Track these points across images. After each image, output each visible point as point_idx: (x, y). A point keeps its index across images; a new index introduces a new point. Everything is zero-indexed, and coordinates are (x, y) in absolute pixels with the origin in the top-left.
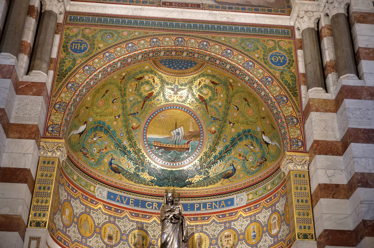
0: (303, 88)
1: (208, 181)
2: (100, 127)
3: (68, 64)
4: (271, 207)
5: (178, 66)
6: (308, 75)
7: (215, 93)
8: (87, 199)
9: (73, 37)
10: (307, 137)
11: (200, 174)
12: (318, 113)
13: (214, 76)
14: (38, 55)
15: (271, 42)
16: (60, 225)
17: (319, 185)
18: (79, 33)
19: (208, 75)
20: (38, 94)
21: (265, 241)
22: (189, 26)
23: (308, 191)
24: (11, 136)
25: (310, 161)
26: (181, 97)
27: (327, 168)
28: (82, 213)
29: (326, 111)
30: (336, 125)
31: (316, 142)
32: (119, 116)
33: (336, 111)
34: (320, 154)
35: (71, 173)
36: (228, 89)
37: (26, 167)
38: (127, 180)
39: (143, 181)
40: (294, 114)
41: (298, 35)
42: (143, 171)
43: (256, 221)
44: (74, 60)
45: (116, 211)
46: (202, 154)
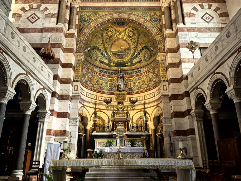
0: (164, 29)
1: (132, 65)
2: (95, 48)
3: (82, 26)
4: (153, 72)
5: (120, 24)
6: (166, 24)
7: (134, 34)
8: (93, 72)
9: (83, 16)
10: (165, 47)
11: (130, 62)
12: (169, 38)
13: (133, 27)
14: (71, 23)
15: (153, 13)
16: (84, 81)
17: (169, 63)
18: (85, 14)
19: (131, 27)
20: (73, 37)
21: (151, 83)
22: (124, 9)
23: (165, 66)
24: (65, 52)
25: (166, 55)
26: (122, 36)
27: (171, 58)
28: (92, 77)
29: (172, 37)
30: (175, 42)
31: (168, 48)
32: (101, 44)
33: (175, 37)
34: (169, 53)
35: (87, 64)
36: (138, 32)
37: (71, 63)
38: (106, 66)
39: (111, 66)
40: (161, 39)
41: (162, 10)
42: (111, 62)
43: (148, 77)
44: (84, 24)
45: (103, 76)
46: (130, 55)
